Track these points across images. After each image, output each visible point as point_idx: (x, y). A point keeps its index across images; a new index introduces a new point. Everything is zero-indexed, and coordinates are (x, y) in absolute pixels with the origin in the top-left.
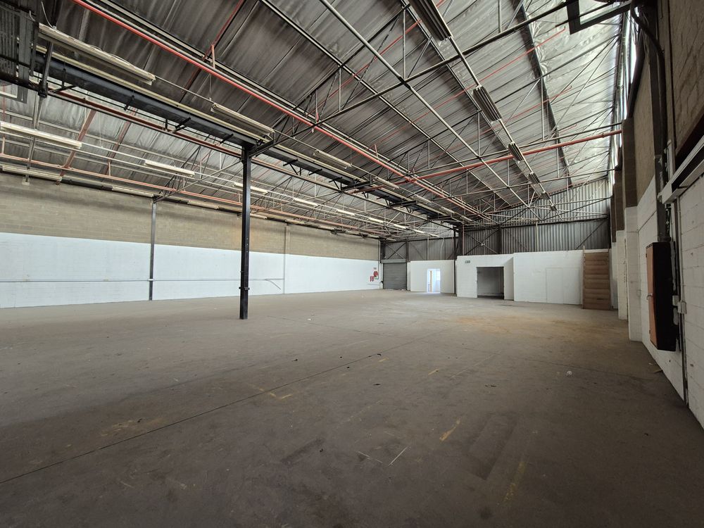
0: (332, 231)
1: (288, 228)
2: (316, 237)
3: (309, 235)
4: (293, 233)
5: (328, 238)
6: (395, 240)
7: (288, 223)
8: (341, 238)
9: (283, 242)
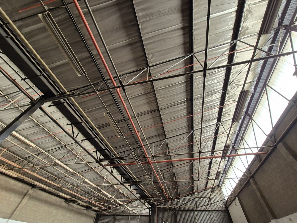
0: (66, 199)
1: (31, 191)
2: (51, 204)
3: (46, 202)
4: (32, 197)
5: (60, 207)
6: (107, 214)
7: (34, 186)
8: (70, 207)
9: (17, 205)
